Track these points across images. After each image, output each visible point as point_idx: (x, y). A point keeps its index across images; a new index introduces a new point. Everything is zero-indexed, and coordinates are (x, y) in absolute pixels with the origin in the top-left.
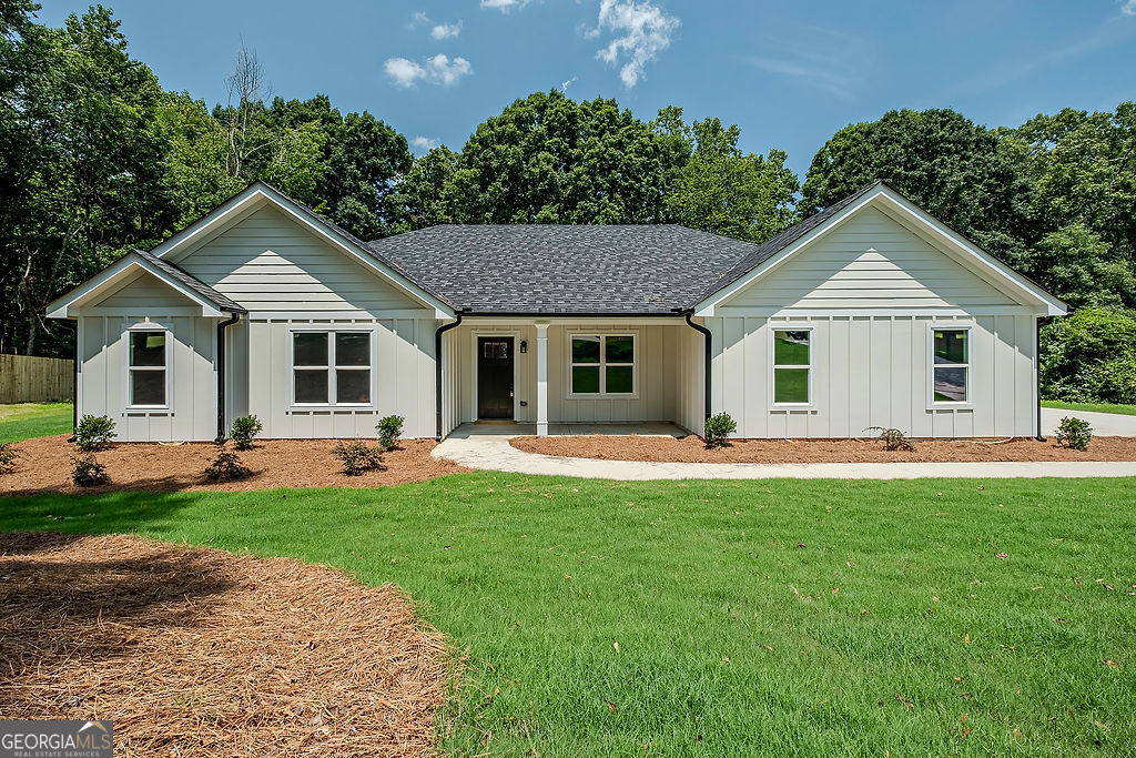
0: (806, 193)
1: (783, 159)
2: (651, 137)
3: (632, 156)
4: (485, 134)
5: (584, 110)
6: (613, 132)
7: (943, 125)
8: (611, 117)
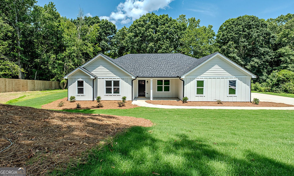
0: (217, 36)
1: (212, 27)
2: (177, 24)
3: (172, 29)
4: (135, 24)
5: (160, 18)
6: (167, 23)
7: (253, 20)
8: (167, 19)
